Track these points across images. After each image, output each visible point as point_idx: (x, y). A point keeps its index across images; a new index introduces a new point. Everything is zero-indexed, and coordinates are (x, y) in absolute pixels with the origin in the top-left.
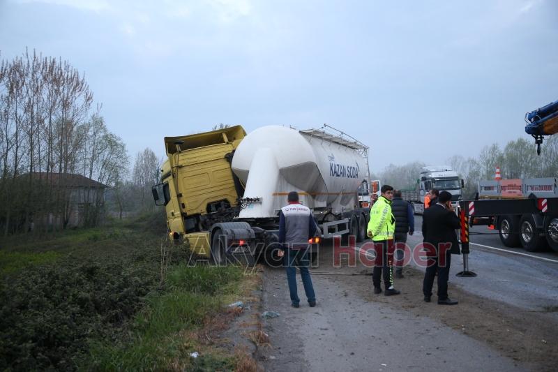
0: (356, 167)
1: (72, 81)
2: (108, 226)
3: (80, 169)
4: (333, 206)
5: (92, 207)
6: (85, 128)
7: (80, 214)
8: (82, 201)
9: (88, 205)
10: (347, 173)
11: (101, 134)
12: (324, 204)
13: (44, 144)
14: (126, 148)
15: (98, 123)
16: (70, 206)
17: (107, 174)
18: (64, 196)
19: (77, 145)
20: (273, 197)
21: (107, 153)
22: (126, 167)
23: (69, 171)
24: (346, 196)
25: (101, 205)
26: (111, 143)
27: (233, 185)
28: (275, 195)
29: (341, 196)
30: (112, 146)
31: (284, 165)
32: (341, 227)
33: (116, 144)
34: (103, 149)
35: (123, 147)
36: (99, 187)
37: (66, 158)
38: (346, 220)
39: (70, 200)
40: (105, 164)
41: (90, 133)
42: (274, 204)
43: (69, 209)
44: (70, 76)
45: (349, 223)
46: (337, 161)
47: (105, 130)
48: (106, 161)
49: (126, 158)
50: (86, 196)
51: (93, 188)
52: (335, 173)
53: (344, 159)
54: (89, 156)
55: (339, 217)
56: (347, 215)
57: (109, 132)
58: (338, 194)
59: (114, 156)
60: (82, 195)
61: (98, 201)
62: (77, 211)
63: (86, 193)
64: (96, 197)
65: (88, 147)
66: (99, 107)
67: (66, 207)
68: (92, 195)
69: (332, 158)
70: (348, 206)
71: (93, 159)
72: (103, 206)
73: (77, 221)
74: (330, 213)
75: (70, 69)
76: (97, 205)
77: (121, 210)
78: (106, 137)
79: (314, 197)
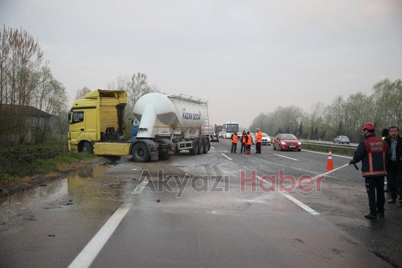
0: (199, 114)
1: (29, 44)
2: (52, 144)
3: (34, 103)
4: (185, 134)
5: (41, 130)
6: (37, 75)
7: (31, 135)
8: (34, 126)
9: (38, 128)
10: (193, 117)
11: (49, 80)
12: (179, 133)
13: (9, 87)
14: (66, 91)
15: (47, 73)
16: (25, 128)
17: (52, 107)
18: (22, 122)
19: (32, 87)
20: (153, 128)
21: (52, 94)
22: (65, 103)
23: (25, 105)
24: (192, 130)
25: (47, 129)
26: (56, 86)
27: (117, 121)
28: (154, 127)
29: (189, 130)
30: (56, 89)
31: (159, 113)
32: (188, 145)
33: (59, 88)
34: (49, 90)
35: (63, 90)
36: (46, 116)
37: (24, 96)
38: (191, 142)
39: (26, 125)
40: (51, 101)
41: (41, 79)
42: (153, 131)
43: (25, 131)
44: (27, 40)
45: (193, 143)
46: (187, 111)
47: (51, 77)
48: (51, 98)
49: (65, 97)
50: (37, 122)
51: (42, 116)
52: (186, 117)
53: (192, 109)
54: (40, 95)
55: (187, 140)
56: (192, 139)
57: (54, 79)
58: (188, 128)
59: (57, 96)
60: (34, 121)
61: (45, 126)
62: (30, 132)
63: (37, 120)
64: (43, 124)
65: (39, 89)
66: (47, 62)
67: (22, 130)
68: (41, 122)
69: (185, 110)
70: (194, 135)
71: (43, 97)
72: (49, 129)
73: (30, 140)
74: (183, 138)
75: (28, 35)
76: (44, 128)
77: (62, 133)
78: (51, 82)
79: (174, 129)
